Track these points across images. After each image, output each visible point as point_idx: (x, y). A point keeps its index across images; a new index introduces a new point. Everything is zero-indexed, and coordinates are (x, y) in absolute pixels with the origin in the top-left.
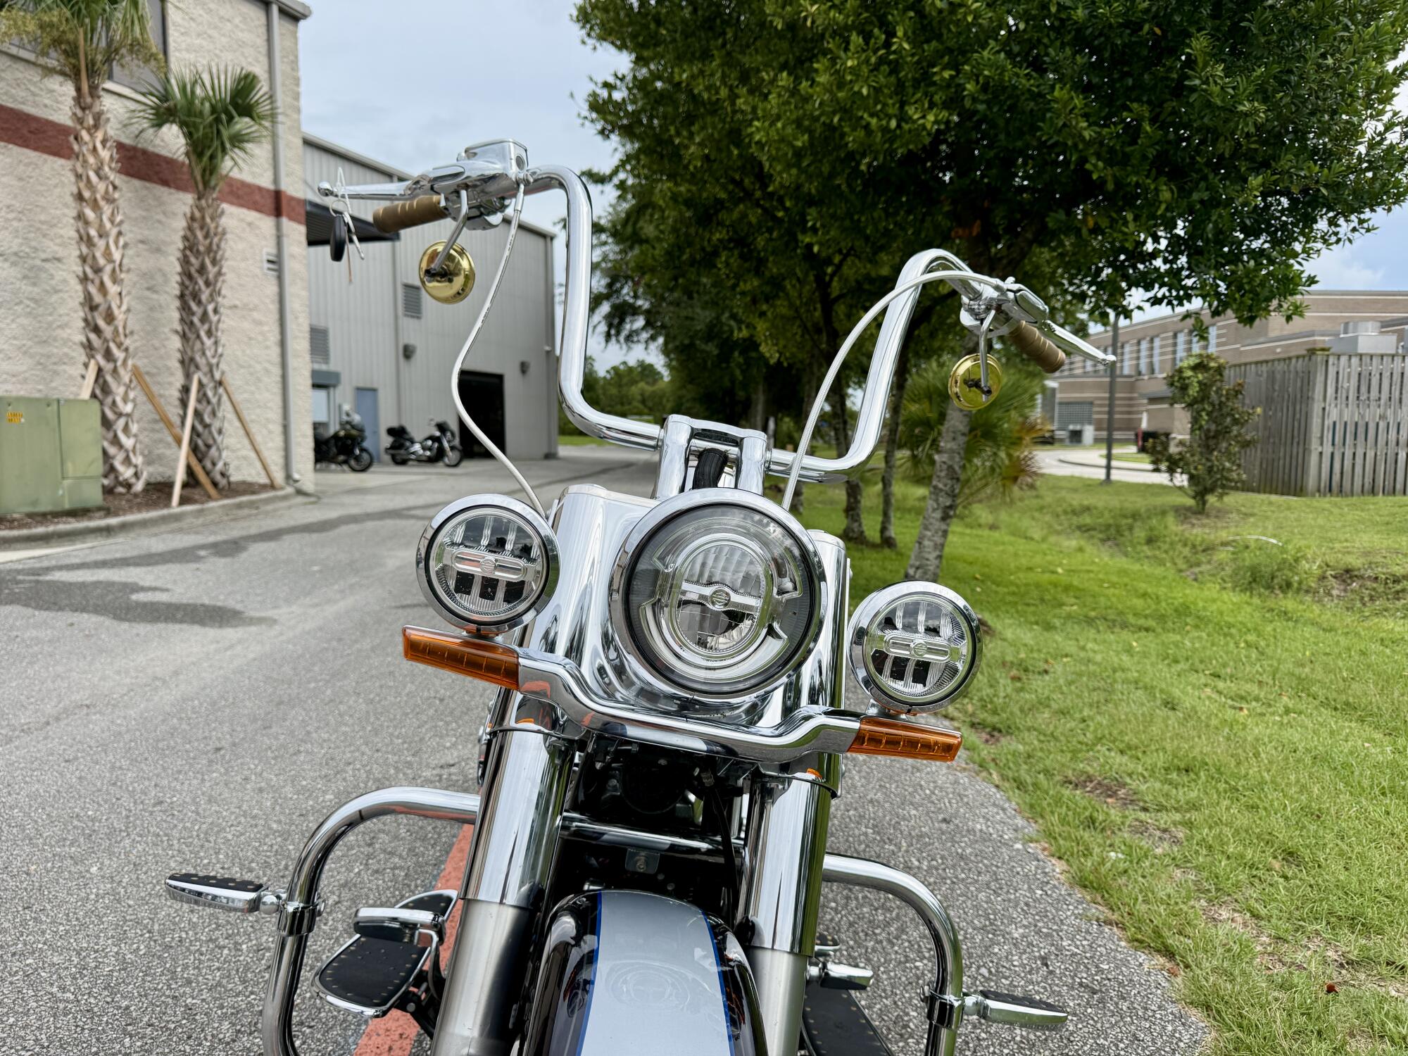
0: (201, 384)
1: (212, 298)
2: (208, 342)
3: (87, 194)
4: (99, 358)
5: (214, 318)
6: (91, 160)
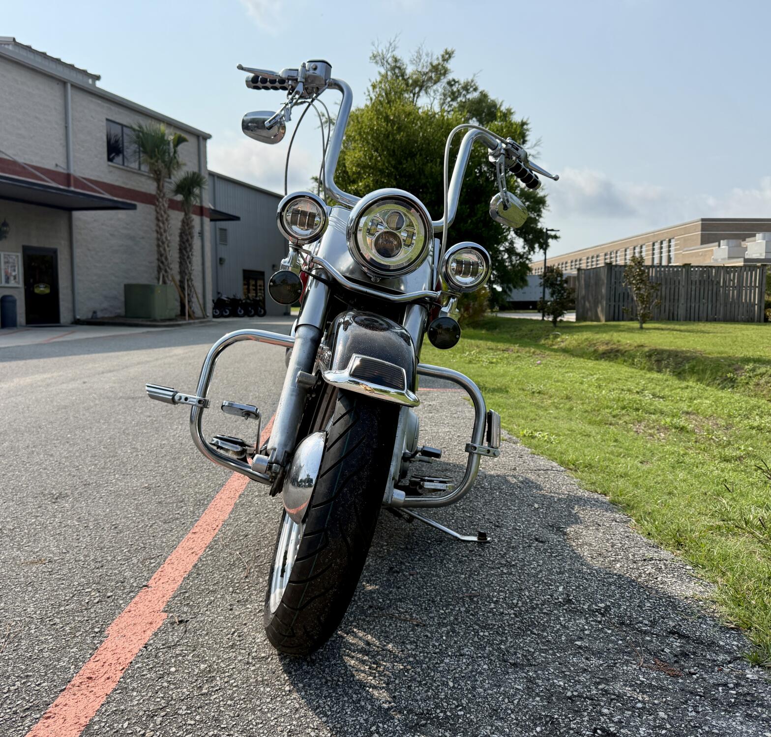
0: (188, 281)
1: (191, 251)
2: (189, 265)
3: (161, 219)
4: (163, 272)
5: (191, 257)
6: (162, 207)
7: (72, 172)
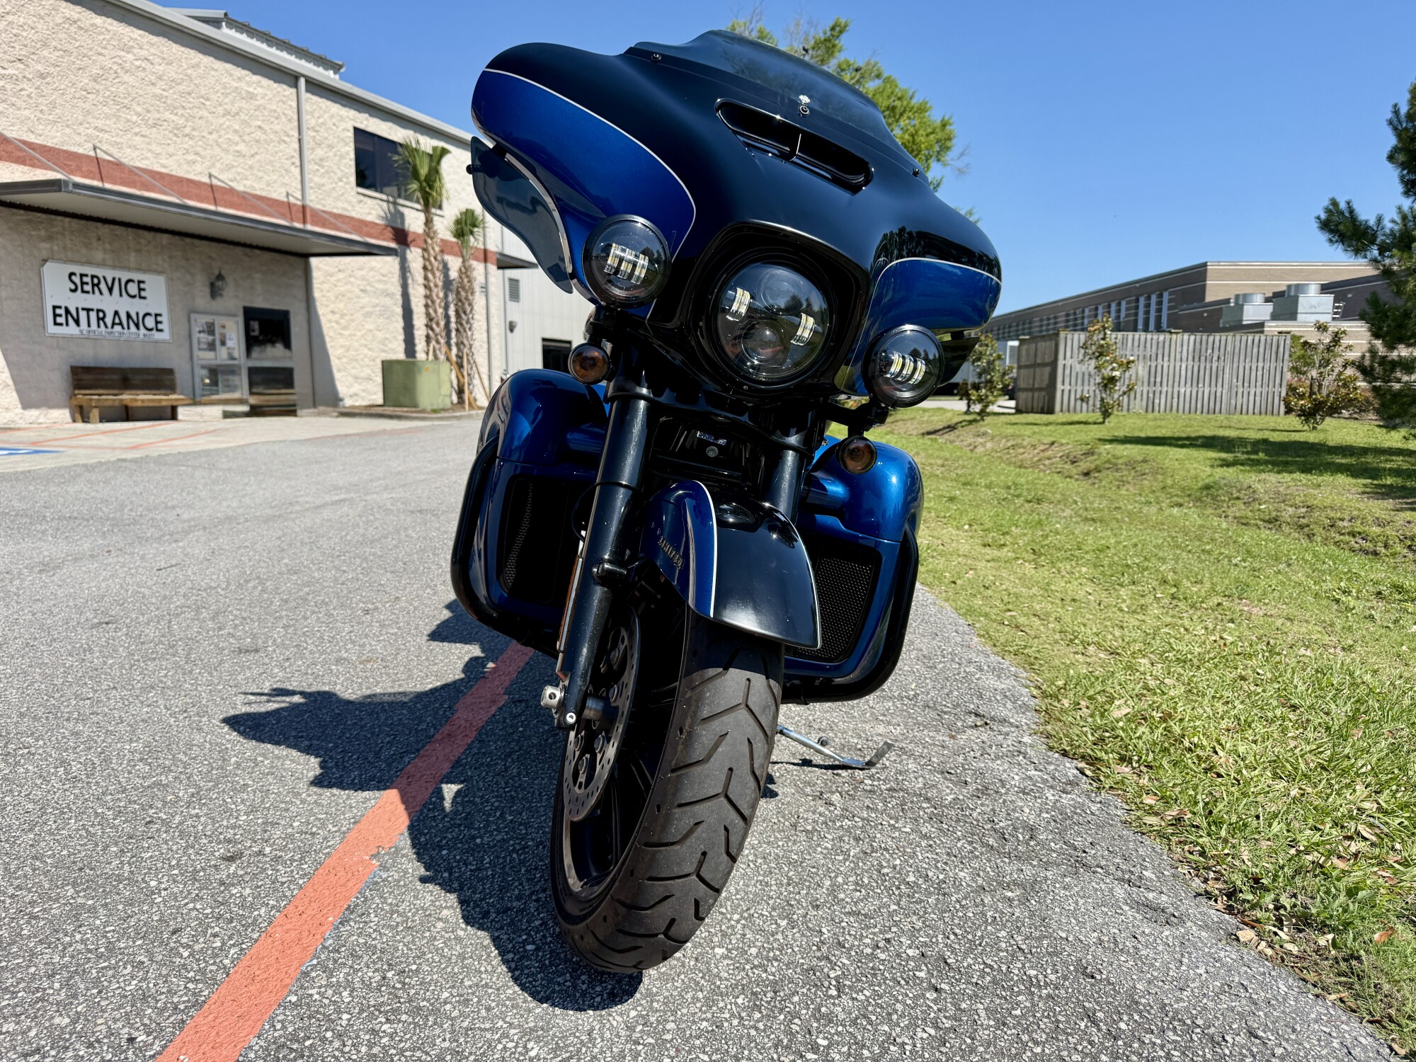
0: (467, 355)
1: (471, 312)
2: (469, 333)
3: (429, 267)
4: (434, 342)
5: (472, 321)
7: (308, 203)
